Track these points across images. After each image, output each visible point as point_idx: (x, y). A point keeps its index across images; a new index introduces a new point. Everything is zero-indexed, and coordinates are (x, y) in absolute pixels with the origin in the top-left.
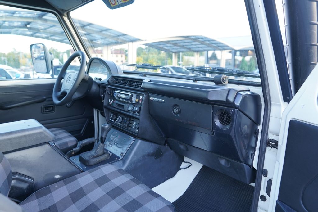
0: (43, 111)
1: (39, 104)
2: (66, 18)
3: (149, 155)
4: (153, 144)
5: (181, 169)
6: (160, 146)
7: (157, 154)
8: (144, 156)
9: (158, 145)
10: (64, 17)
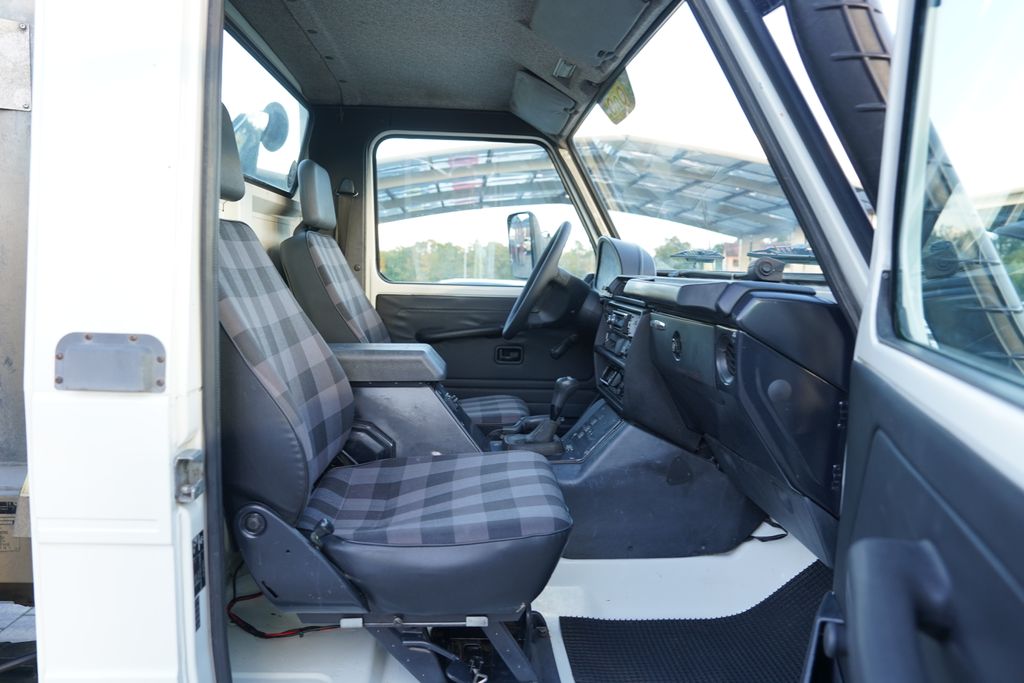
0: (498, 358)
1: (490, 341)
2: (565, 153)
3: (648, 466)
4: (664, 443)
5: (754, 537)
6: (685, 452)
7: (675, 473)
8: (635, 467)
9: (680, 450)
10: (560, 150)
